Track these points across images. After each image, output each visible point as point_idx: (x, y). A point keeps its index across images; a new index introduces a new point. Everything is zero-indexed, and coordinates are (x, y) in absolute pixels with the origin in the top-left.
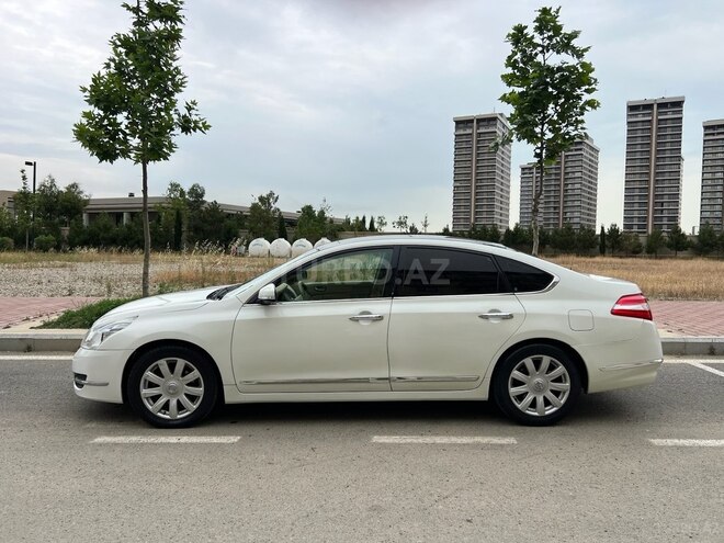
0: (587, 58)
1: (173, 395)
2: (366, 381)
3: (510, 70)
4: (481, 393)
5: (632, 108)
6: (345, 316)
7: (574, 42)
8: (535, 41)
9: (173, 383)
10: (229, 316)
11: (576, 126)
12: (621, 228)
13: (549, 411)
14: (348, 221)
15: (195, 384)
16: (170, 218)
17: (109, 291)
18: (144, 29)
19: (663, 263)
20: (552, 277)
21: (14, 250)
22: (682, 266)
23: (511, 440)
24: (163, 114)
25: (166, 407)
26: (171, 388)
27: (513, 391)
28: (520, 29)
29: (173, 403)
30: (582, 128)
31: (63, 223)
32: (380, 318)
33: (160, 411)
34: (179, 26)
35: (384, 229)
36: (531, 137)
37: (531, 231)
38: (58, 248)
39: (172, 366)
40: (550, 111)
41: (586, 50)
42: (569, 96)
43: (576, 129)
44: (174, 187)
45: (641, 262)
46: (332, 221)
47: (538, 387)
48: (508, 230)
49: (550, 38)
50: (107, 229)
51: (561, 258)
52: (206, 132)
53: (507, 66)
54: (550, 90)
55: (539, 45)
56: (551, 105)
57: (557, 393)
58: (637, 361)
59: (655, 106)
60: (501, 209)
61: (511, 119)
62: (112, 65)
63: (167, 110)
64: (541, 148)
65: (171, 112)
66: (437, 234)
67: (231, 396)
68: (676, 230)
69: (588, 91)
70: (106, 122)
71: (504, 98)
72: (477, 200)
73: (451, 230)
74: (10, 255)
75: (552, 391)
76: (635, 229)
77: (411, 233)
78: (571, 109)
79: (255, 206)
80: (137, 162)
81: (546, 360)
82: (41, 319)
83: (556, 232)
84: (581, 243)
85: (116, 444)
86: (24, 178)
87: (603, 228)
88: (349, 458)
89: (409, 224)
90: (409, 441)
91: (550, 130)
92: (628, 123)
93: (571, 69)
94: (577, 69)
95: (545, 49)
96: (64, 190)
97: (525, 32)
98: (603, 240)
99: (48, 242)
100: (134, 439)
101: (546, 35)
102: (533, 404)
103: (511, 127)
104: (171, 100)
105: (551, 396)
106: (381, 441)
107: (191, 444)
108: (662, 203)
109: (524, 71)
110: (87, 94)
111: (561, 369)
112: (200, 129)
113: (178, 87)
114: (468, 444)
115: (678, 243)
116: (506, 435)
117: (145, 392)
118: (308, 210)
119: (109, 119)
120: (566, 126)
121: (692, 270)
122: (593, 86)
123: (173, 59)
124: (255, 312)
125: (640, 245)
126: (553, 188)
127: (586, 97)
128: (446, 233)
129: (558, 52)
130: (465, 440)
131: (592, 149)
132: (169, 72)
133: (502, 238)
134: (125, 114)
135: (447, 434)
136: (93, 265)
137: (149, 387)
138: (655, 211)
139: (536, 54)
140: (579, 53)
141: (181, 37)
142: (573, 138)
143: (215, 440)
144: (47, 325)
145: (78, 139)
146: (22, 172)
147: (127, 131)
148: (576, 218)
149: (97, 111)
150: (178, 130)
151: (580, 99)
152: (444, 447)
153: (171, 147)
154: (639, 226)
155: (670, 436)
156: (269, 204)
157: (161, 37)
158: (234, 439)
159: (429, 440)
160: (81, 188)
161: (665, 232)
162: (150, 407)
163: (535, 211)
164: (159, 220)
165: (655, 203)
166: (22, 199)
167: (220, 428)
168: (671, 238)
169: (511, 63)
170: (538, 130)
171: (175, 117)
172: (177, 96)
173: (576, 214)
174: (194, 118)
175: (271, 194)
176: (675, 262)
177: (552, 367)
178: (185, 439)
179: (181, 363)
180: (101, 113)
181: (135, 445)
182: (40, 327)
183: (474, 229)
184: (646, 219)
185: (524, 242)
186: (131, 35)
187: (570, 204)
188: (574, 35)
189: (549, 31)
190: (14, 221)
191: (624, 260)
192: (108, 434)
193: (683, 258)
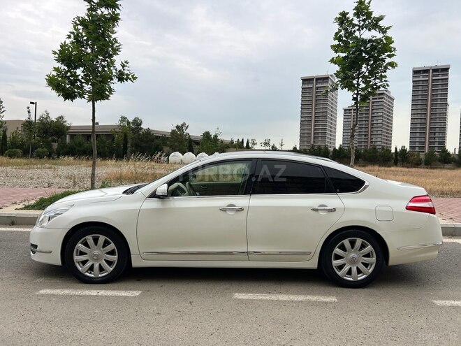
0: (389, 34)
1: (97, 260)
2: (231, 253)
3: (336, 42)
4: (312, 263)
5: (416, 72)
6: (218, 207)
7: (381, 23)
8: (354, 22)
9: (96, 252)
10: (136, 206)
11: (381, 79)
12: (408, 148)
13: (361, 277)
14: (232, 142)
15: (112, 253)
16: (120, 138)
17: (75, 185)
18: (94, 13)
19: (436, 172)
20: (363, 182)
21: (21, 157)
22: (449, 174)
23: (333, 299)
24: (106, 69)
25: (91, 268)
26: (95, 256)
27: (335, 263)
28: (344, 15)
29: (96, 266)
30: (385, 81)
31: (54, 141)
32: (241, 209)
33: (87, 272)
34: (118, 11)
35: (255, 147)
36: (350, 87)
37: (349, 149)
38: (49, 156)
39: (96, 240)
40: (364, 69)
41: (388, 28)
42: (376, 60)
43: (381, 81)
44: (123, 119)
45: (422, 171)
46: (222, 142)
47: (353, 261)
48: (335, 149)
49: (364, 20)
50: (80, 145)
51: (369, 168)
52: (134, 81)
53: (335, 39)
54: (364, 55)
55: (357, 25)
56: (364, 66)
57: (366, 265)
58: (423, 243)
59: (431, 71)
60: (331, 135)
61: (337, 74)
62: (72, 36)
63: (109, 66)
64: (357, 94)
65: (112, 68)
66: (289, 151)
67: (136, 262)
68: (444, 151)
69: (390, 56)
70: (69, 74)
71: (332, 61)
72: (315, 130)
73: (298, 148)
74: (19, 160)
75: (363, 263)
76: (417, 149)
77: (272, 150)
78: (378, 68)
79: (173, 132)
80: (89, 101)
81: (359, 241)
82: (24, 203)
83: (366, 150)
84: (381, 158)
85: (53, 295)
86: (29, 112)
87: (396, 148)
88: (216, 310)
89: (271, 144)
90: (260, 297)
91: (363, 82)
92: (413, 81)
93: (378, 41)
94: (382, 41)
95: (360, 28)
96: (55, 120)
97: (347, 16)
98: (396, 156)
99: (43, 153)
100: (66, 292)
101: (361, 19)
102: (349, 273)
103: (337, 80)
104: (111, 60)
105: (362, 267)
106: (240, 297)
107: (106, 296)
108: (435, 133)
109: (346, 43)
110: (57, 56)
111: (369, 248)
112: (130, 79)
113: (116, 51)
114: (302, 301)
115: (445, 159)
116: (329, 295)
117: (77, 258)
118: (207, 135)
119: (71, 73)
120: (375, 79)
121: (456, 176)
122: (393, 53)
123: (113, 33)
124: (154, 204)
125: (420, 160)
126: (364, 123)
127: (388, 60)
128: (295, 150)
129: (370, 30)
130: (300, 298)
131: (390, 98)
132: (110, 41)
133: (331, 154)
134: (82, 69)
135: (287, 293)
136: (69, 167)
137: (80, 255)
138: (430, 138)
139: (355, 31)
140: (383, 31)
141: (119, 19)
142: (378, 87)
143: (123, 293)
144: (27, 208)
145: (49, 85)
146: (28, 108)
147: (83, 81)
148: (379, 142)
149: (63, 67)
150: (116, 80)
151: (384, 61)
152: (284, 303)
153: (111, 91)
154: (420, 148)
155: (447, 298)
156: (183, 130)
157: (106, 19)
158: (136, 293)
159: (274, 297)
160: (65, 119)
161: (437, 152)
162: (80, 269)
163: (353, 136)
164: (113, 140)
165: (430, 133)
166: (28, 125)
167: (129, 284)
168: (441, 155)
169: (337, 37)
170: (355, 82)
171: (114, 71)
172: (115, 58)
173: (379, 139)
174: (126, 72)
175: (184, 124)
176: (444, 171)
177: (363, 246)
178: (102, 293)
179: (102, 238)
180: (66, 68)
181: (66, 297)
182: (21, 209)
183: (313, 148)
184: (424, 143)
185: (345, 157)
186: (87, 18)
187: (375, 133)
188: (381, 18)
189: (363, 15)
190: (23, 139)
191: (410, 169)
192: (50, 288)
193: (449, 169)
